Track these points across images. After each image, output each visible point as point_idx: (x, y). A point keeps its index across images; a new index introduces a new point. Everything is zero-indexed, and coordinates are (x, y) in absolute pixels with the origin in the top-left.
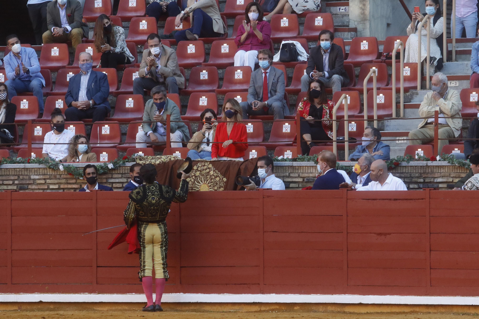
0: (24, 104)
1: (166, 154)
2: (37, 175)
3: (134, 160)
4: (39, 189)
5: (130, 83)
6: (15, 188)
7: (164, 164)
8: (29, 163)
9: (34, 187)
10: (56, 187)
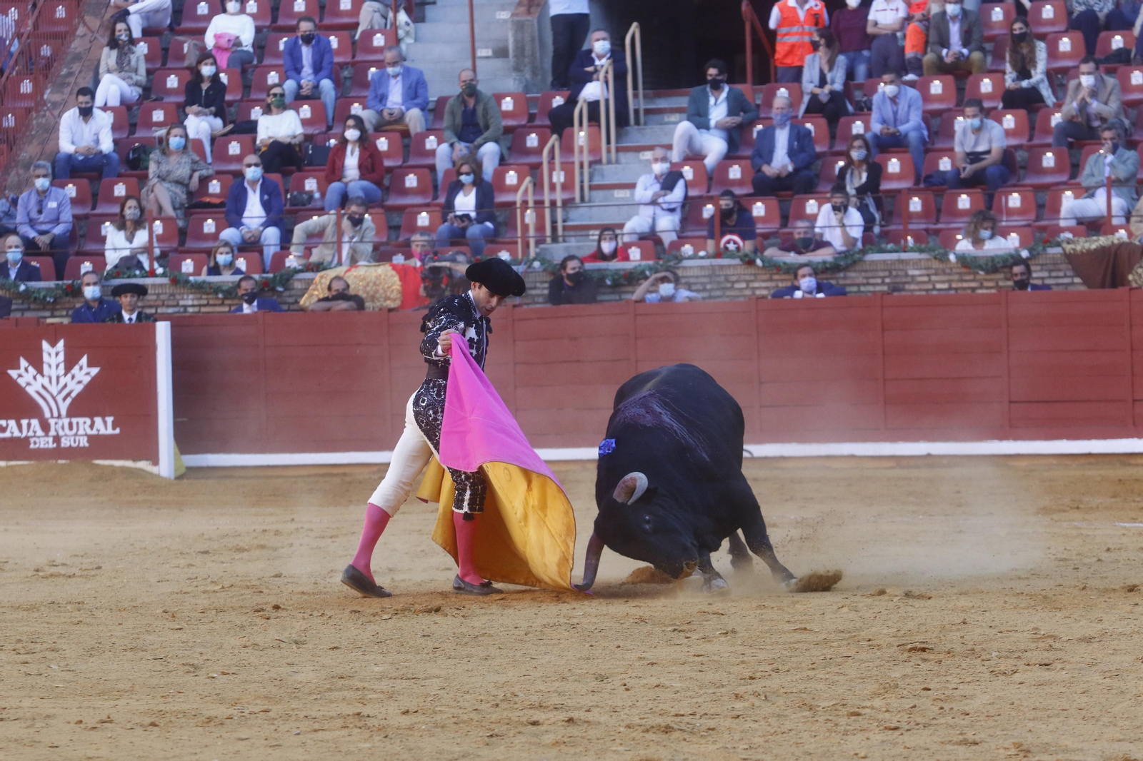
0: (894, 165)
1: (1105, 234)
2: (917, 269)
3: (1059, 245)
4: (920, 290)
5: (1047, 130)
6: (885, 288)
7: (1103, 250)
8: (905, 252)
9: (913, 287)
10: (945, 286)
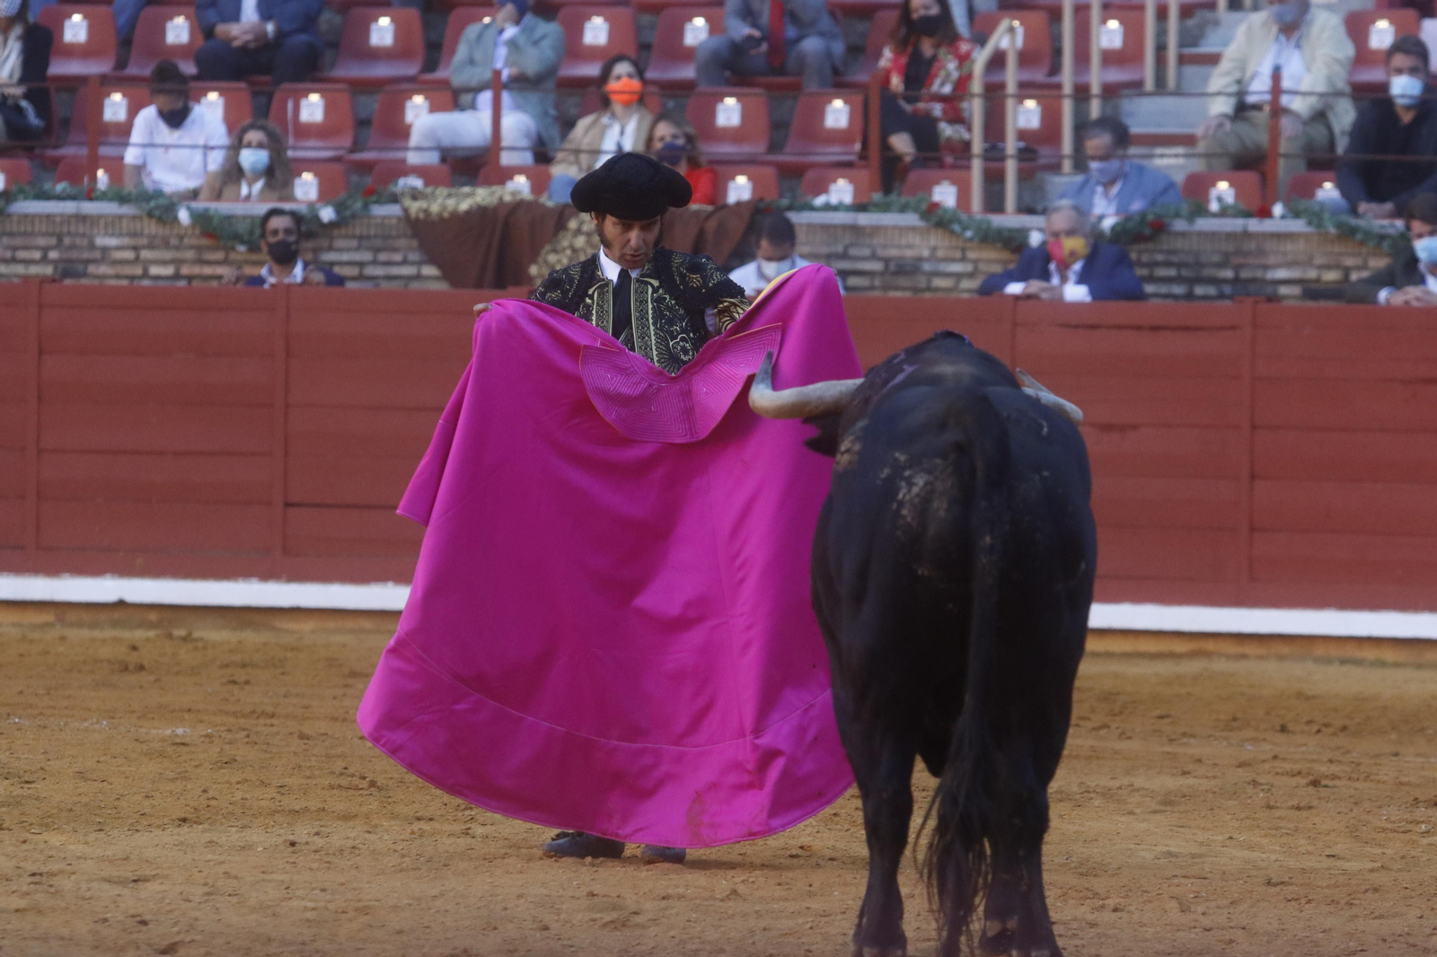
0: (76, 28)
1: (488, 182)
2: (113, 235)
3: (395, 199)
4: (118, 277)
6: (48, 270)
7: (482, 213)
8: (90, 199)
9: (103, 269)
10: (169, 271)
